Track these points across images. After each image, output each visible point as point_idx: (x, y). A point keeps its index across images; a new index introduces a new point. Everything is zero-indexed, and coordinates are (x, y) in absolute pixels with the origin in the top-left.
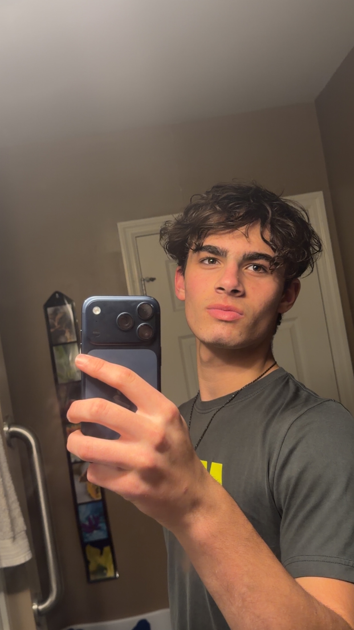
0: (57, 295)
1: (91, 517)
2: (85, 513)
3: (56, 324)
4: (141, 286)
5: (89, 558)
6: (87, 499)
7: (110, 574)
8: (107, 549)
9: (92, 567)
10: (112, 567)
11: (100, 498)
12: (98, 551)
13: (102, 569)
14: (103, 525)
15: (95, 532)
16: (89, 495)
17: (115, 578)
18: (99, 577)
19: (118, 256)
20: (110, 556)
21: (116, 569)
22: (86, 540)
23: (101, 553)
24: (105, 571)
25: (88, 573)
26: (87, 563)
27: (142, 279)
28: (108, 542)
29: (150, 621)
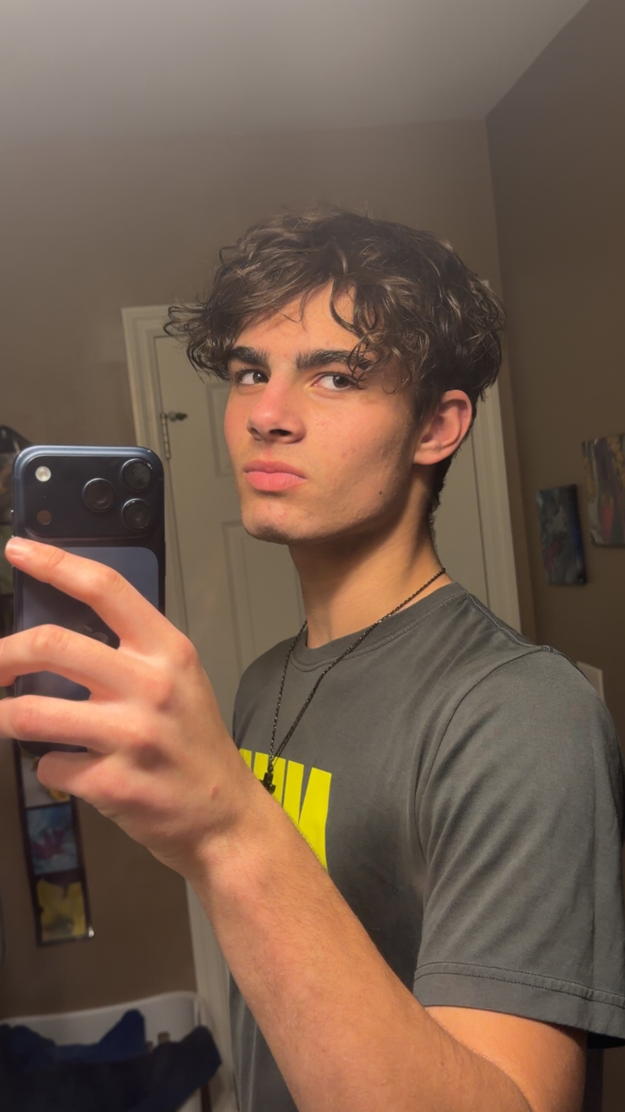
0: (4, 432)
1: (50, 831)
2: (39, 823)
4: (160, 426)
5: (42, 902)
6: (43, 800)
7: (78, 930)
8: (75, 888)
9: (46, 918)
10: (83, 919)
12: (58, 890)
13: (63, 922)
14: (69, 846)
15: (55, 857)
16: (48, 793)
17: (86, 938)
18: (58, 935)
19: (119, 369)
20: (80, 900)
21: (89, 923)
22: (37, 872)
23: (65, 895)
24: (69, 926)
25: (38, 928)
26: (38, 911)
27: (163, 416)
28: (79, 875)
29: (144, 1012)
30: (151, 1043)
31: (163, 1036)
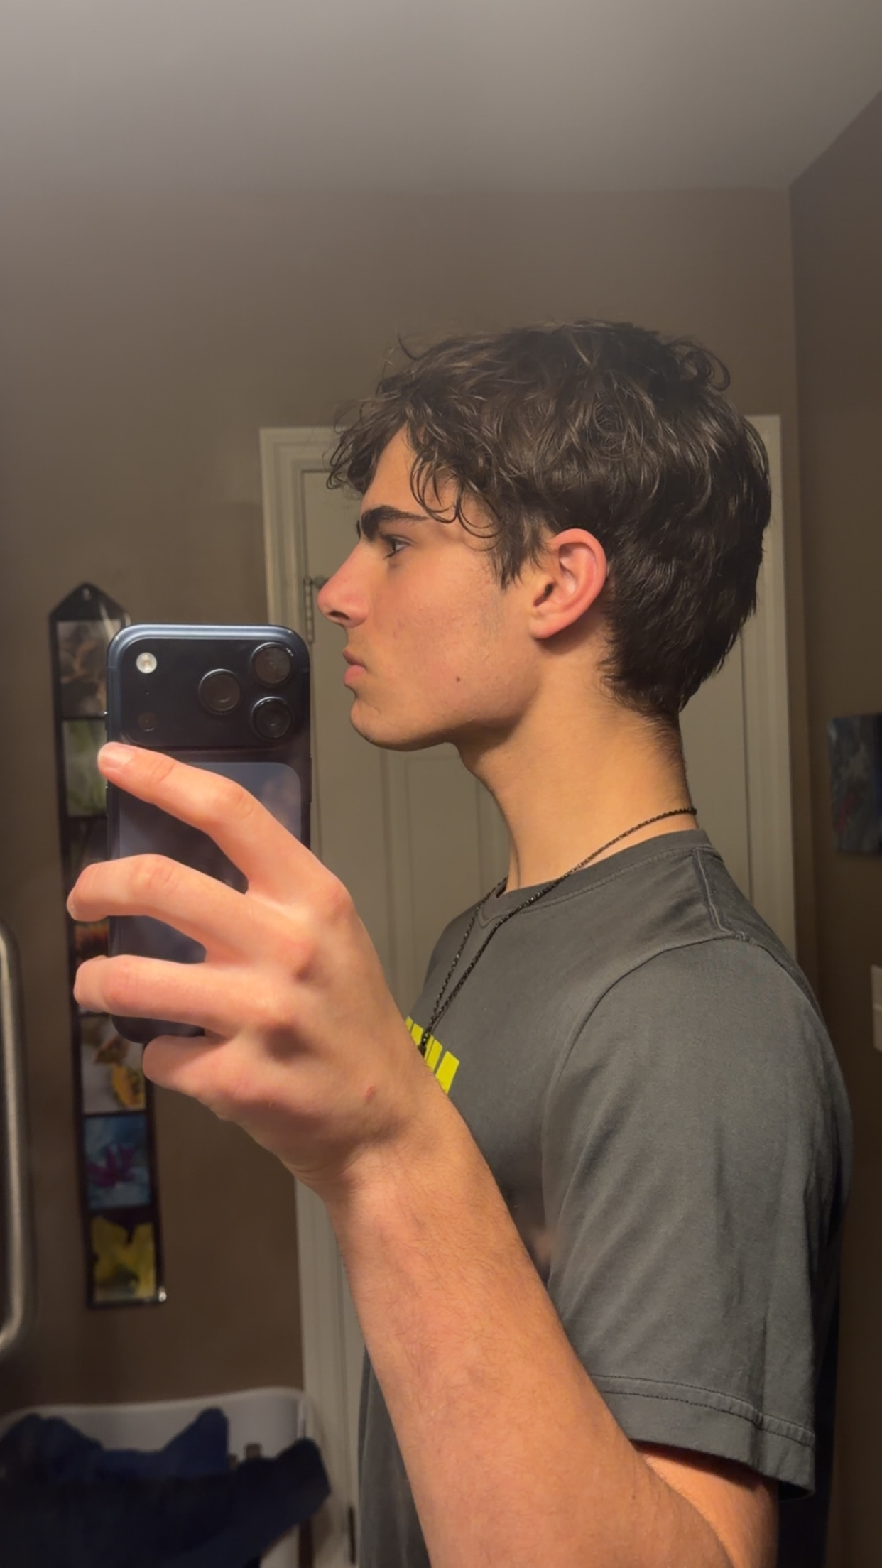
0: (87, 593)
1: (114, 1149)
2: (99, 1138)
3: (76, 665)
4: (303, 595)
5: (97, 1247)
6: (110, 1107)
7: (145, 1290)
8: (144, 1231)
9: (103, 1270)
10: (152, 1275)
11: (141, 1105)
12: (122, 1233)
13: (126, 1277)
14: (140, 1172)
15: (120, 1186)
16: (116, 1097)
17: (155, 1302)
18: (117, 1296)
19: (253, 513)
20: (150, 1247)
21: (160, 1282)
22: (94, 1205)
23: (129, 1240)
24: (133, 1283)
25: (90, 1284)
26: (91, 1259)
27: (308, 582)
28: (149, 1213)
29: (228, 1413)
30: (234, 1458)
31: (253, 1448)
